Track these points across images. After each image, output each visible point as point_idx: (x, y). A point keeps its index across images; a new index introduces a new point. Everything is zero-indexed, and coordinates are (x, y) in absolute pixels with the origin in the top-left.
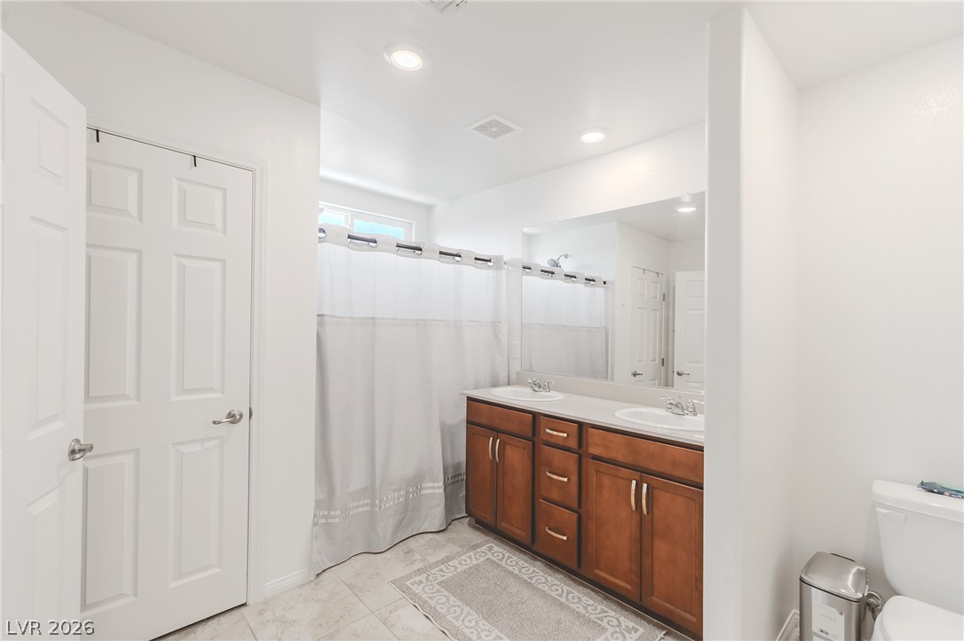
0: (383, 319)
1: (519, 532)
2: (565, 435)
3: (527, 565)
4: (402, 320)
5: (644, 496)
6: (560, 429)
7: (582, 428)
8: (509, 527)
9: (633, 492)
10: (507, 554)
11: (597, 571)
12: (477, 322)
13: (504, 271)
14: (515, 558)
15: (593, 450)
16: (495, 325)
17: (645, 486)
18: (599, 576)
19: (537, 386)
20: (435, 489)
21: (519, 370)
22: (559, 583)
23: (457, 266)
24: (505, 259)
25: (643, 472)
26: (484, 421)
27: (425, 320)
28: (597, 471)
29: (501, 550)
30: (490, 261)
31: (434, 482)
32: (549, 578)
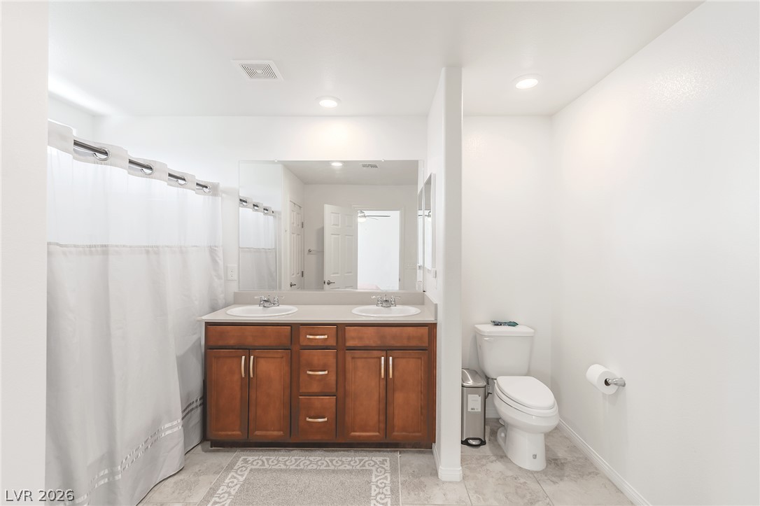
0: (117, 246)
1: (276, 433)
2: (326, 337)
3: (287, 458)
4: (130, 247)
5: (391, 366)
6: (320, 333)
7: (341, 328)
8: (263, 433)
9: (383, 366)
10: (264, 458)
11: (353, 434)
12: (196, 246)
13: (220, 198)
14: (273, 458)
15: (350, 343)
16: (212, 250)
17: (391, 358)
18: (355, 436)
19: (267, 302)
20: (173, 429)
21: (236, 290)
22: (320, 458)
23: (181, 190)
24: (222, 186)
25: (388, 350)
26: (232, 342)
27: (157, 247)
28: (353, 358)
29: (256, 458)
30: (206, 187)
31: (171, 421)
32: (311, 458)
